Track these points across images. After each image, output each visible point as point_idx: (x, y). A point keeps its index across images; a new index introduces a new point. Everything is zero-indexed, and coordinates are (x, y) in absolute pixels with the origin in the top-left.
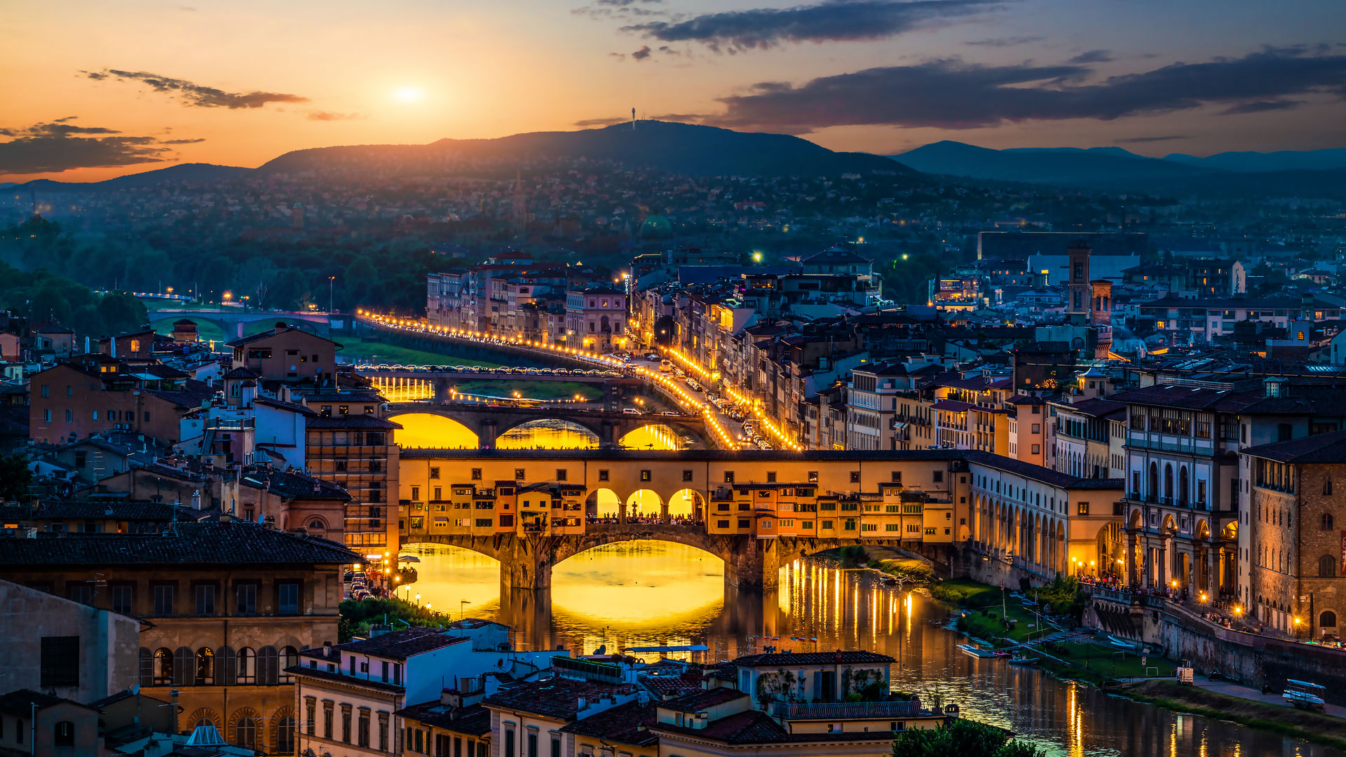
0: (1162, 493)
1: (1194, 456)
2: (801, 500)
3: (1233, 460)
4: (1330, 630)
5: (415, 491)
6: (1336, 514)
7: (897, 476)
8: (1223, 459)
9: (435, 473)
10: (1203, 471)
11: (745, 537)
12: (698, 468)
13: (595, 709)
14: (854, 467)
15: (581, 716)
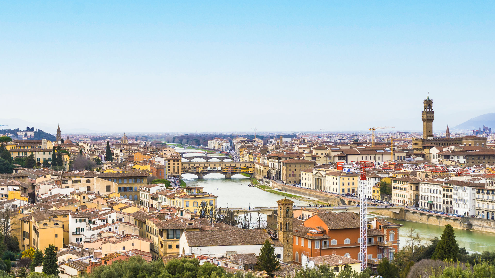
0: (273, 167)
1: (276, 162)
2: (234, 168)
3: (280, 162)
4: (290, 183)
5: (187, 167)
6: (291, 169)
7: (246, 165)
8: (279, 162)
9: (189, 165)
10: (277, 164)
11: (227, 172)
12: (221, 164)
13: (169, 194)
14: (241, 164)
15: (167, 195)
